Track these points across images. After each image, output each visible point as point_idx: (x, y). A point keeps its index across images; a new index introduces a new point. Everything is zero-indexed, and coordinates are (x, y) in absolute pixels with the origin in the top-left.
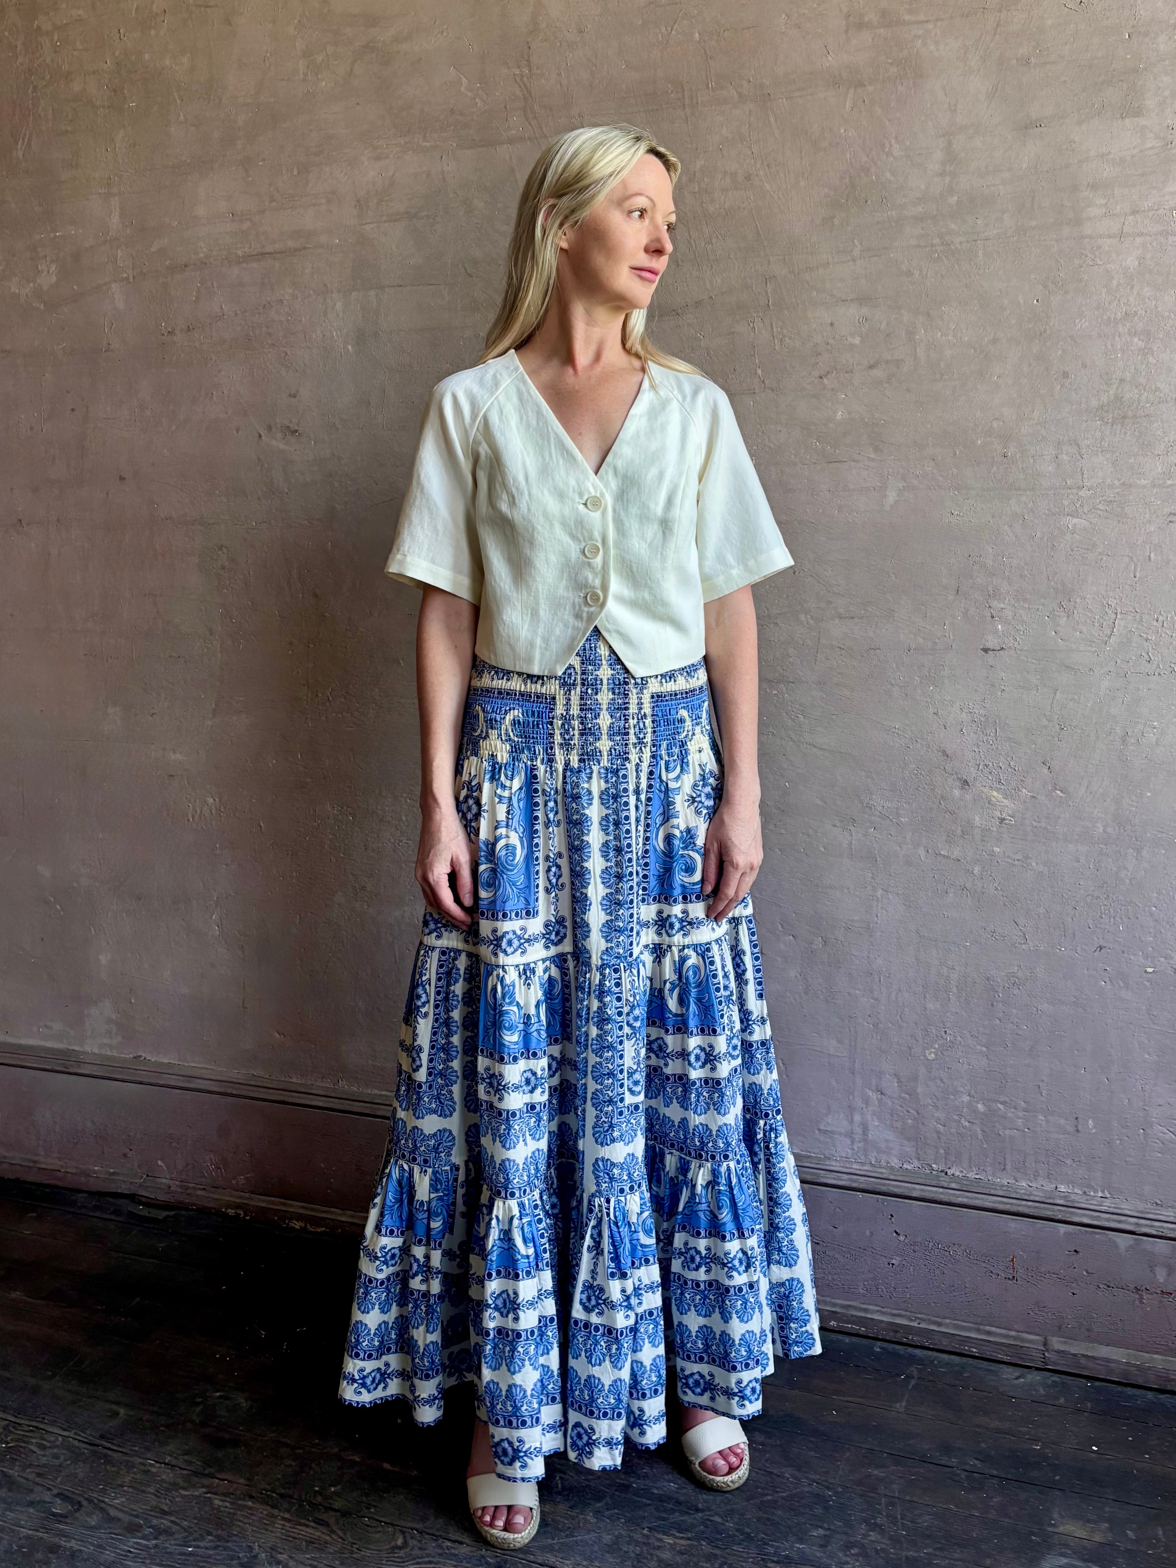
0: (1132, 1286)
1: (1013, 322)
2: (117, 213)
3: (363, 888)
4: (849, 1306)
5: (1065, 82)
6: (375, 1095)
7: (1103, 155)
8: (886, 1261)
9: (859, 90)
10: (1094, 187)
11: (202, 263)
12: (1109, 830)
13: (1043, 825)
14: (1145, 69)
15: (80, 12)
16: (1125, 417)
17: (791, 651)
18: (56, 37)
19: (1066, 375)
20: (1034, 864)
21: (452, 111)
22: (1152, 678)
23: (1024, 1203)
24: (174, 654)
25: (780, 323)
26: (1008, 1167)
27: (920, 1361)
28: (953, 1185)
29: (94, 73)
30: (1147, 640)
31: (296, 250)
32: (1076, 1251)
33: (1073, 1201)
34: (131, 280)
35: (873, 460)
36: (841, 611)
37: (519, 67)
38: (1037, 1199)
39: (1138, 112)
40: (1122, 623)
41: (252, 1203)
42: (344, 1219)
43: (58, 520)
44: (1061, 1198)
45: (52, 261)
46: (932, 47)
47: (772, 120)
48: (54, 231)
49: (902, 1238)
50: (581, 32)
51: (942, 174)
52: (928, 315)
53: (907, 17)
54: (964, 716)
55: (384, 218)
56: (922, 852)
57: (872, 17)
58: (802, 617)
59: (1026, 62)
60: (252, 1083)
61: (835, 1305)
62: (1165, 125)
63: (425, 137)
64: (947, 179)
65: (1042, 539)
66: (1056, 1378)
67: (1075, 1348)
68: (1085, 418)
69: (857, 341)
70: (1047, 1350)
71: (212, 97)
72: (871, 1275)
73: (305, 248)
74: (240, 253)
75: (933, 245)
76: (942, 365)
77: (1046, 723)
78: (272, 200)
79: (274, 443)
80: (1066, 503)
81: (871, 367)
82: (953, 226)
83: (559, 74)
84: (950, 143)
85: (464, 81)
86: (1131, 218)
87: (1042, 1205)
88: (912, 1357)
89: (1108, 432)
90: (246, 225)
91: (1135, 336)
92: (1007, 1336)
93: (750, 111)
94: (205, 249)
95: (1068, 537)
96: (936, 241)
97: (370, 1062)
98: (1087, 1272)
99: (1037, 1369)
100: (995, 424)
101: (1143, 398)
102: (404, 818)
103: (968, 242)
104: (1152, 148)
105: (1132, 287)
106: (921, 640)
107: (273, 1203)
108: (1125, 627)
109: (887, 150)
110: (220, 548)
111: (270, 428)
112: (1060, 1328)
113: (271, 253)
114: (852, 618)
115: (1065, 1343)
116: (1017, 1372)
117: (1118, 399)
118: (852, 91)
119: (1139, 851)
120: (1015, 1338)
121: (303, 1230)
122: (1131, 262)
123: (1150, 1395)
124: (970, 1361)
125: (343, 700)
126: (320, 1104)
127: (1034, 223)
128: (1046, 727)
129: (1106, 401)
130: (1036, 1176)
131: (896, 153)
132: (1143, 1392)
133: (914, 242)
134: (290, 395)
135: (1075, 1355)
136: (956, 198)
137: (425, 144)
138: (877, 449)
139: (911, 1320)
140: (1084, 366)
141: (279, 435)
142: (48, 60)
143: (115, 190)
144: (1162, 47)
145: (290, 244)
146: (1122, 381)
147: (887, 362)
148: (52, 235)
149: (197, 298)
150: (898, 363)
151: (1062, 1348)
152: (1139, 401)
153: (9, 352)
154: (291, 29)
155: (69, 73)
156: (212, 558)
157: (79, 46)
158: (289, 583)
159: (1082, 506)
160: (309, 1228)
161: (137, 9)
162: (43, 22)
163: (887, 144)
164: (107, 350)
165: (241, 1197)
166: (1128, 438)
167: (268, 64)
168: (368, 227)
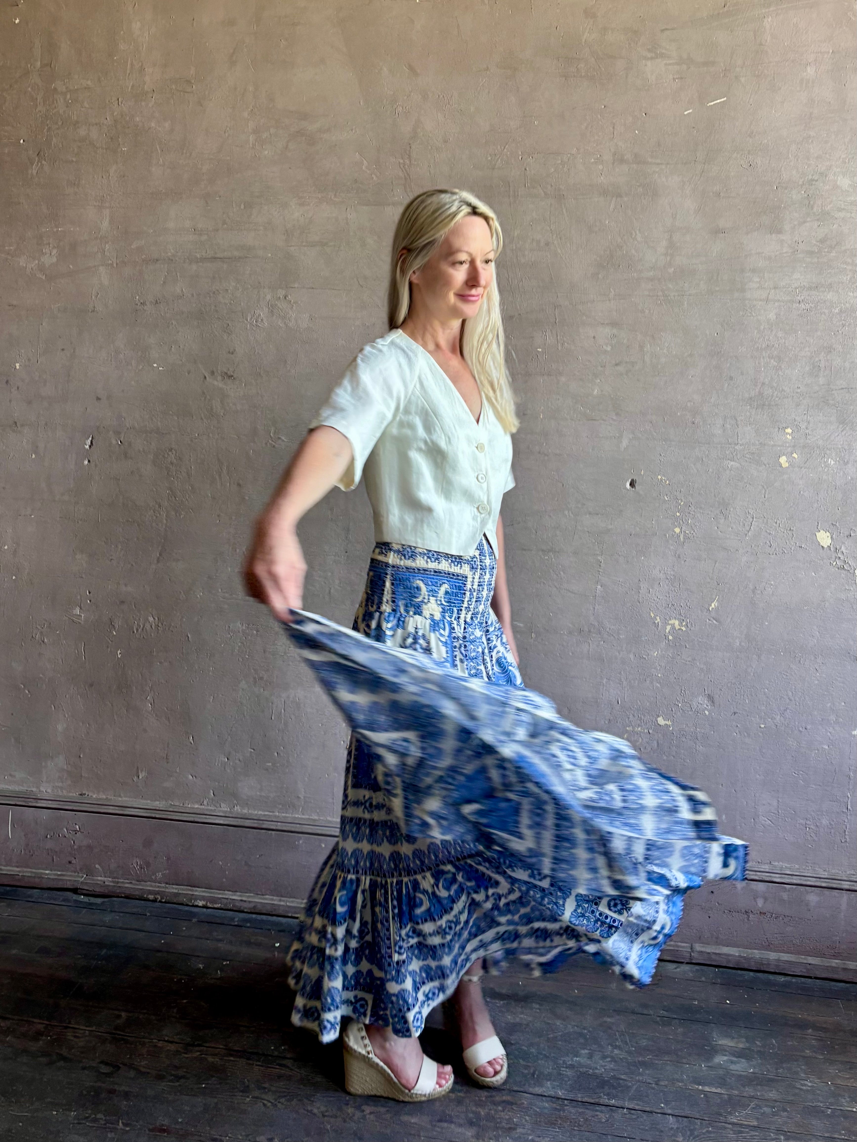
0: (743, 911)
1: (703, 345)
2: (108, 220)
3: (261, 678)
5: (739, 209)
6: (261, 814)
7: (759, 253)
9: (619, 199)
10: (754, 271)
11: (169, 259)
12: (743, 644)
13: (704, 640)
14: (785, 207)
15: (89, 82)
16: (764, 405)
17: (558, 533)
18: (68, 97)
19: (731, 378)
20: (698, 664)
21: (356, 181)
22: (772, 556)
24: (130, 520)
25: (562, 334)
29: (96, 124)
30: (770, 534)
31: (240, 258)
32: (712, 892)
34: (115, 265)
35: (614, 420)
36: (591, 510)
37: (402, 159)
39: (780, 232)
40: (756, 524)
41: (166, 890)
43: (46, 424)
45: (54, 247)
46: (664, 179)
47: (564, 210)
48: (57, 226)
50: (445, 141)
51: (666, 255)
52: (653, 337)
53: (650, 160)
54: (662, 576)
55: (304, 244)
57: (628, 156)
58: (566, 512)
59: (718, 195)
60: (167, 809)
62: (794, 240)
63: (335, 195)
64: (668, 258)
65: (713, 472)
66: (697, 967)
67: (709, 949)
68: (741, 404)
69: (609, 348)
70: (693, 951)
71: (185, 151)
73: (246, 257)
74: (198, 256)
75: (657, 296)
76: (659, 367)
77: (709, 580)
78: (224, 223)
79: (216, 383)
80: (727, 452)
81: (617, 365)
82: (670, 286)
83: (429, 166)
84: (671, 237)
85: (365, 162)
86: (773, 291)
89: (753, 413)
90: (204, 238)
91: (772, 358)
93: (551, 204)
94: (172, 251)
95: (728, 472)
96: (660, 293)
97: (258, 793)
98: (718, 903)
99: (687, 963)
100: (689, 404)
101: (775, 394)
103: (679, 295)
104: (786, 253)
105: (772, 331)
106: (638, 529)
107: (182, 890)
108: (758, 526)
109: (633, 236)
110: (171, 450)
111: (213, 373)
112: (700, 938)
113: (221, 258)
114: (597, 514)
115: (703, 947)
116: (674, 965)
117: (761, 394)
118: (614, 199)
119: (759, 656)
120: (673, 946)
121: (204, 906)
122: (772, 316)
123: (752, 974)
126: (219, 822)
127: (717, 289)
128: (708, 583)
129: (753, 395)
131: (639, 239)
132: (748, 972)
133: (647, 293)
134: (229, 352)
135: (709, 953)
136: (673, 269)
137: (336, 199)
138: (617, 414)
140: (742, 374)
141: (219, 378)
142: (62, 112)
143: (107, 205)
144: (794, 197)
145: (236, 254)
146: (763, 384)
147: (626, 362)
148: (55, 230)
149: (164, 282)
150: (633, 363)
151: (703, 949)
152: (772, 396)
153: (15, 306)
154: (246, 114)
155: (77, 122)
156: (164, 456)
157: (86, 104)
158: (220, 476)
159: (736, 455)
160: (209, 905)
161: (133, 86)
162: (59, 85)
163: (634, 233)
164: (93, 311)
165: (159, 887)
166: (765, 417)
167: (227, 135)
168: (292, 248)
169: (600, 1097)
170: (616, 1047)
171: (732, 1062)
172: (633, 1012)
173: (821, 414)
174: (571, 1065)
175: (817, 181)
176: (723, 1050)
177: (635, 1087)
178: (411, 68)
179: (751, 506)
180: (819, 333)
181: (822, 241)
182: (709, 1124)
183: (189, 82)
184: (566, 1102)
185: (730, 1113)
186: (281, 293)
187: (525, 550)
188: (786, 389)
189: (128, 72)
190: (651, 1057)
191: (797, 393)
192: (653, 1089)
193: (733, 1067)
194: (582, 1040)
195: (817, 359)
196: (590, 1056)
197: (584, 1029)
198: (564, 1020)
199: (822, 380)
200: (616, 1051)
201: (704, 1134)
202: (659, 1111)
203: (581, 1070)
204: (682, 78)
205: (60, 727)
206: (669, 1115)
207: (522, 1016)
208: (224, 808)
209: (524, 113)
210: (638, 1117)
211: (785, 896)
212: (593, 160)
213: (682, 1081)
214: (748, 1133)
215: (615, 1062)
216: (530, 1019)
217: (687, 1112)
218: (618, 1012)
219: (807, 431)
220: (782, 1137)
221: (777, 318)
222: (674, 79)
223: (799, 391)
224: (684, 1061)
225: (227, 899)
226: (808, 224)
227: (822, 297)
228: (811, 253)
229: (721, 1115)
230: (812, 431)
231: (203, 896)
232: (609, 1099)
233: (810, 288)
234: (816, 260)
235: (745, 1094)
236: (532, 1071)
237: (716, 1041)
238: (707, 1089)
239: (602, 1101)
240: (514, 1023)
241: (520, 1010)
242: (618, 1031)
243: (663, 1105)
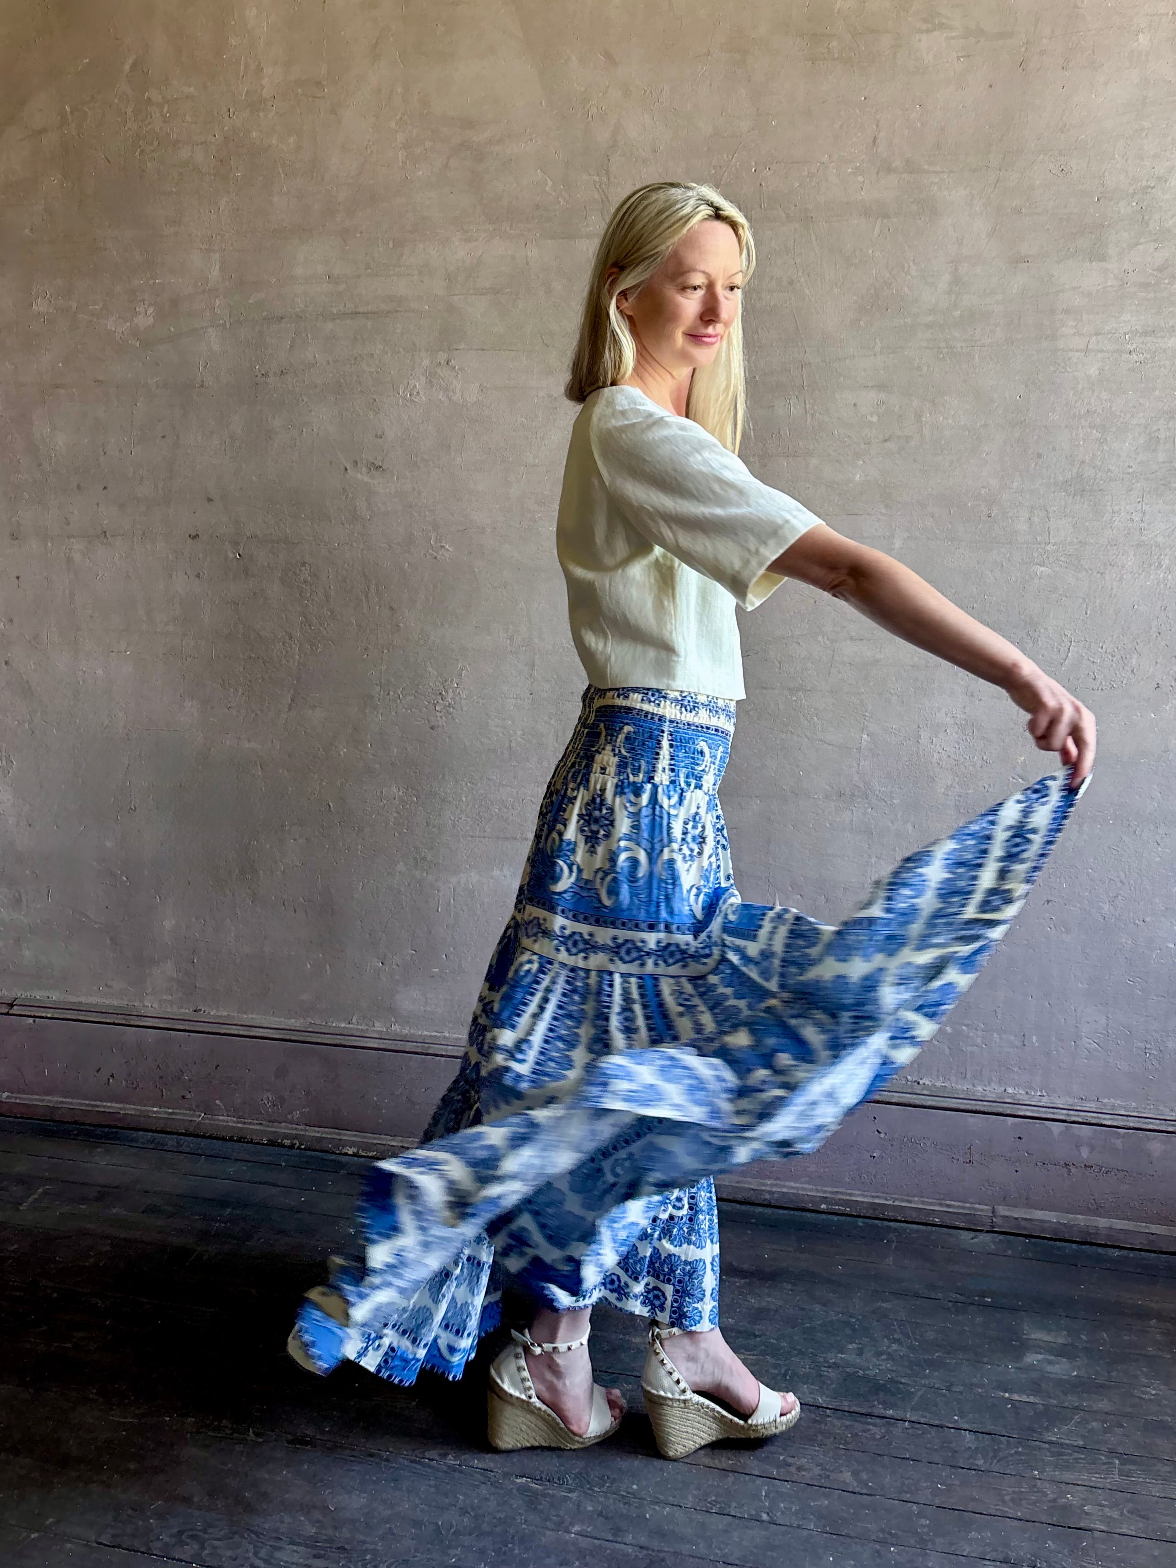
0: (1063, 1163)
1: (1001, 412)
2: (217, 267)
3: (424, 858)
4: (837, 1192)
5: (1048, 229)
6: (426, 1036)
7: (1074, 289)
8: (868, 1155)
9: (885, 221)
10: (1067, 311)
11: (298, 316)
14: (1109, 225)
15: (192, 90)
16: (1083, 491)
17: (809, 665)
18: (166, 109)
19: (1039, 456)
21: (537, 207)
23: (980, 1103)
24: (253, 656)
25: (812, 401)
26: (968, 1076)
27: (896, 1230)
28: (925, 1092)
29: (202, 143)
30: (1093, 662)
31: (388, 312)
32: (1020, 1138)
33: (1019, 1099)
34: (228, 326)
35: (884, 515)
36: (853, 634)
37: (598, 175)
38: (990, 1099)
39: (1103, 258)
40: (1076, 649)
41: (307, 1134)
42: (393, 1143)
43: (143, 533)
44: (1009, 1097)
45: (150, 305)
46: (946, 193)
47: (813, 237)
48: (153, 278)
49: (882, 1136)
50: (654, 151)
51: (950, 292)
52: (933, 402)
53: (926, 167)
54: (949, 720)
55: (471, 291)
56: (909, 827)
57: (897, 163)
58: (820, 638)
59: (1018, 211)
60: (310, 1029)
61: (825, 1192)
62: (1123, 270)
63: (511, 226)
64: (953, 297)
65: (1016, 582)
66: (1002, 1237)
67: (1017, 1214)
68: (1053, 490)
69: (875, 419)
70: (995, 1216)
71: (315, 175)
72: (856, 1167)
73: (397, 311)
74: (335, 311)
75: (939, 348)
76: (943, 442)
77: (1013, 726)
78: (368, 267)
79: (359, 476)
80: (1035, 555)
81: (886, 441)
82: (956, 334)
84: (956, 269)
85: (550, 182)
86: (1094, 338)
87: (994, 1104)
88: (889, 1227)
89: (1070, 502)
90: (341, 287)
91: (1094, 428)
92: (963, 1208)
93: (795, 230)
94: (301, 305)
95: (1036, 581)
96: (942, 344)
97: (422, 1008)
98: (1028, 1153)
99: (988, 1232)
100: (983, 491)
101: (1098, 476)
102: (464, 799)
103: (967, 347)
104: (1111, 286)
105: (1093, 391)
106: (916, 659)
107: (327, 1133)
108: (1077, 652)
109: (906, 270)
110: (304, 564)
111: (356, 463)
112: (1005, 1198)
113: (364, 313)
114: (863, 640)
115: (1009, 1210)
116: (972, 1234)
117: (1079, 476)
118: (879, 220)
119: (1081, 826)
120: (971, 1209)
121: (355, 1155)
122: (1093, 371)
123: (1074, 1246)
124: (934, 1228)
125: (412, 698)
126: (376, 1046)
127: (1020, 336)
128: (1012, 729)
129: (1069, 477)
130: (990, 1081)
131: (913, 274)
132: (1069, 1244)
133: (924, 344)
134: (376, 436)
135: (1017, 1219)
136: (959, 312)
137: (513, 232)
138: (887, 506)
139: (887, 1200)
140: (1054, 449)
141: (364, 469)
142: (157, 129)
143: (216, 248)
144: (1122, 211)
145: (383, 306)
146: (1083, 462)
147: (899, 437)
148: (151, 282)
149: (291, 346)
150: (908, 439)
151: (1009, 1214)
152: (1095, 479)
153: (102, 382)
154: (393, 124)
155: (178, 141)
156: (295, 573)
157: (188, 118)
158: (367, 597)
159: (1048, 557)
160: (361, 1153)
161: (247, 92)
162: (154, 94)
163: (906, 265)
164: (201, 386)
165: (296, 1129)
166: (1085, 506)
167: (369, 151)
168: (456, 298)
169: (874, 1406)
170: (895, 1341)
171: (1050, 1362)
172: (917, 1296)
173: (1161, 501)
174: (834, 1363)
175: (1153, 188)
176: (1038, 1348)
177: (920, 1393)
178: (608, 55)
179: (1067, 626)
180: (1157, 393)
181: (1161, 269)
182: (1019, 1443)
183: (318, 84)
184: (828, 1411)
185: (1047, 1429)
186: (442, 357)
187: (766, 688)
188: (1112, 468)
189: (242, 74)
190: (940, 1354)
191: (1129, 473)
192: (944, 1396)
193: (1049, 1368)
194: (848, 1331)
195: (1155, 428)
196: (860, 1352)
197: (851, 1317)
198: (824, 1305)
199: (1161, 457)
200: (894, 1346)
201: (1012, 1455)
202: (951, 1426)
203: (848, 1370)
204: (969, 56)
205: (168, 924)
206: (965, 1430)
207: (769, 1299)
208: (379, 1027)
209: (758, 110)
210: (924, 1433)
211: (1119, 1143)
212: (850, 170)
213: (982, 1386)
214: (1071, 1455)
215: (893, 1360)
216: (780, 1303)
217: (990, 1428)
218: (898, 1294)
219: (1143, 525)
220: (1117, 1462)
221: (1100, 374)
222: (958, 58)
223: (1131, 470)
224: (985, 1360)
225: (384, 1145)
226: (1141, 247)
227: (1161, 345)
228: (1145, 286)
229: (1034, 1431)
230: (1149, 524)
231: (354, 1142)
232: (885, 1409)
233: (1145, 333)
234: (1152, 295)
235: (1066, 1404)
236: (783, 1371)
237: (1026, 1334)
238: (1016, 1397)
239: (876, 1412)
240: (759, 1308)
241: (766, 1291)
242: (896, 1320)
243: (956, 1418)
